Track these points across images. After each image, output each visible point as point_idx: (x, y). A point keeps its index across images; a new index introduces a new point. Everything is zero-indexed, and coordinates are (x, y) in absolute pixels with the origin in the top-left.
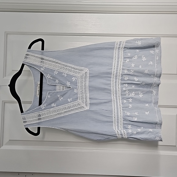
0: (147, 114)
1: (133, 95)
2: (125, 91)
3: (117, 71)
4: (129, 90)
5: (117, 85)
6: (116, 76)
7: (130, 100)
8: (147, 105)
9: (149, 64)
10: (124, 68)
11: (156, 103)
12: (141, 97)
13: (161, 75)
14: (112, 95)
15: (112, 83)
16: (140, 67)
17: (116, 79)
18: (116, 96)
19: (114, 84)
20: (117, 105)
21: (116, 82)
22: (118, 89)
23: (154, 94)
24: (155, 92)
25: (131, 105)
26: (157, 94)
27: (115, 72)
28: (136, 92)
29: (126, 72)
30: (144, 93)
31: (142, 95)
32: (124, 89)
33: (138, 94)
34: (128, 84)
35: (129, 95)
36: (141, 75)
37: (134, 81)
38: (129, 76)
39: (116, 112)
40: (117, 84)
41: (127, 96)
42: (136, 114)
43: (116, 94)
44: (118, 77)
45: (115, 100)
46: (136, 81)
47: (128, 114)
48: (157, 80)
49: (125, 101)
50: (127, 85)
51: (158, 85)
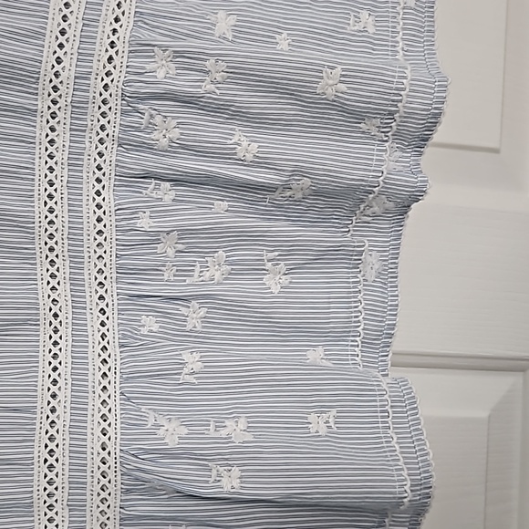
0: (323, 430)
1: (213, 272)
2: (154, 238)
3: (84, 57)
4: (184, 233)
5: (89, 187)
6: (78, 108)
7: (194, 316)
8: (316, 355)
9: (353, 27)
10: (146, 35)
11: (380, 339)
12: (276, 289)
13: (433, 121)
14: (42, 269)
15: (40, 168)
16: (283, 41)
17: (77, 130)
18: (76, 283)
19: (62, 173)
20: (79, 358)
21: (75, 162)
22: (90, 225)
23: (371, 275)
24: (373, 261)
25: (192, 360)
26: (390, 274)
27: (69, 70)
28: (240, 254)
29: (162, 72)
30: (297, 259)
31: (285, 280)
32: (145, 222)
33: (258, 270)
34: (176, 181)
35: (183, 271)
36: (287, 109)
37: (228, 156)
38: (189, 115)
39: (64, 417)
40: (89, 175)
41: (167, 283)
42: (236, 430)
43: (76, 260)
44: (92, 118)
45: (66, 315)
46: (242, 162)
47: (172, 433)
48: (399, 166)
49: (150, 324)
50: (167, 192)
51: (404, 209)
